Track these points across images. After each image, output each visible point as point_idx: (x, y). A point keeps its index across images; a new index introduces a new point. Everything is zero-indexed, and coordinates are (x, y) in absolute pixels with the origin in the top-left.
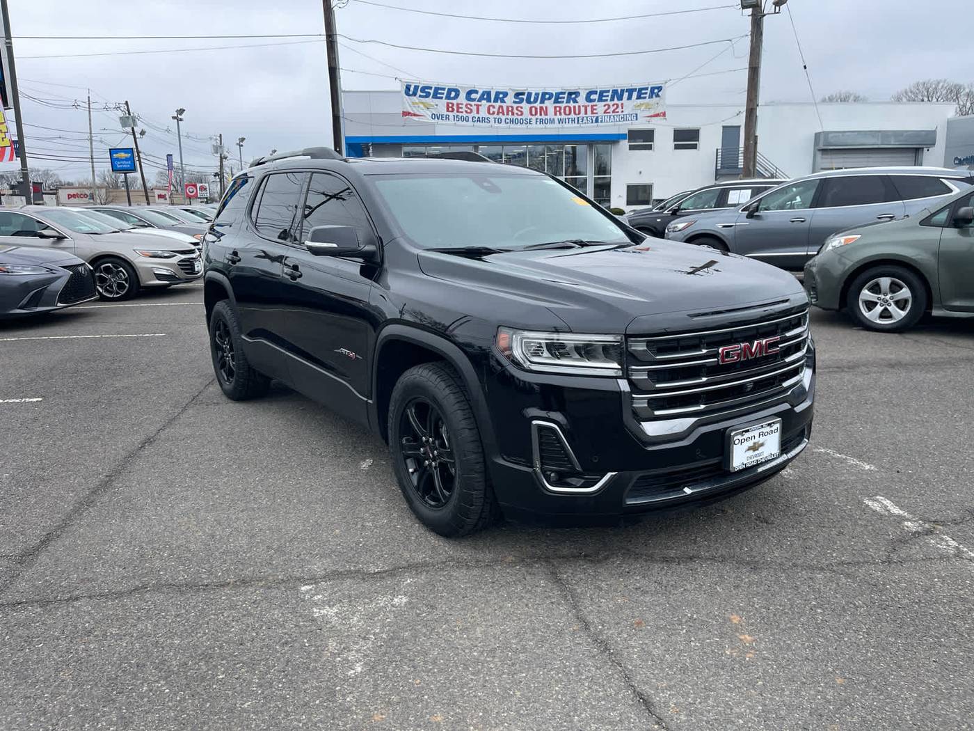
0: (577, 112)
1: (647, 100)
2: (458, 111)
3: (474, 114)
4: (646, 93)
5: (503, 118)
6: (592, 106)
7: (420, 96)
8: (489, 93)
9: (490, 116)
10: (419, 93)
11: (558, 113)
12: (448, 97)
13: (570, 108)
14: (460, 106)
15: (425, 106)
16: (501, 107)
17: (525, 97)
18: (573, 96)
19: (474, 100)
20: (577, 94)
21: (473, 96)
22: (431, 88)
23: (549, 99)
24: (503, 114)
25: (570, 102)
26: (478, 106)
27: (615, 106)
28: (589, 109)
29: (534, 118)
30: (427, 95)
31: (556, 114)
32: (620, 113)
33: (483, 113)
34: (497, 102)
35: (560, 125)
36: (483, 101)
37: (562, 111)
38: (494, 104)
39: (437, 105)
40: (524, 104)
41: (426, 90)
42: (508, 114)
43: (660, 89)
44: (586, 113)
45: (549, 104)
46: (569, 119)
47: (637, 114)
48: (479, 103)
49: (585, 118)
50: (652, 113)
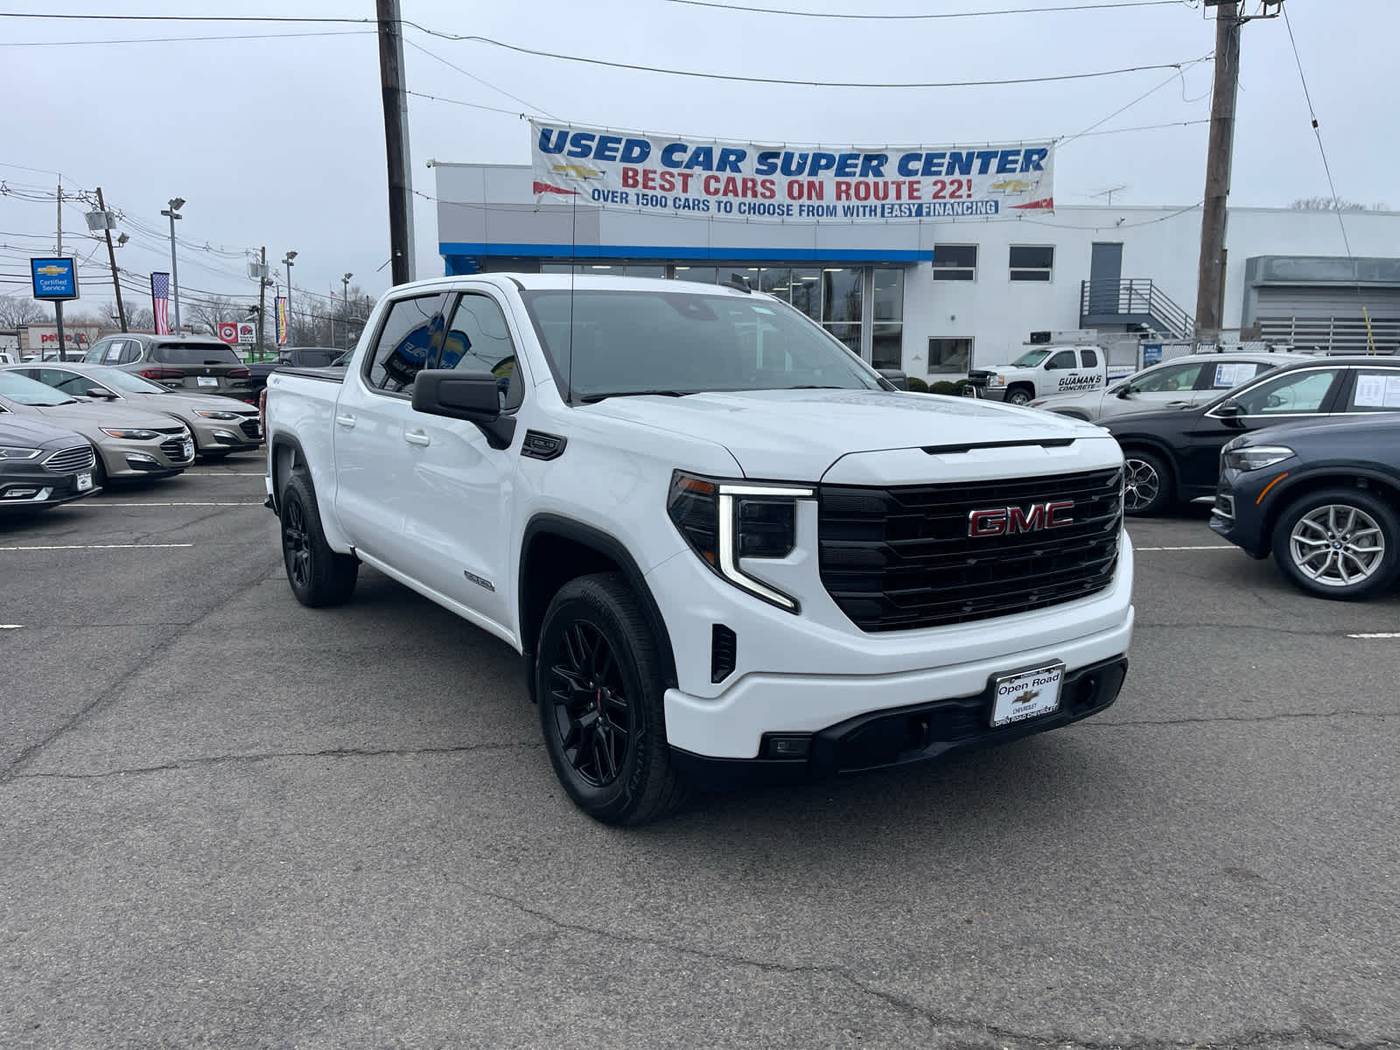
0: (881, 194)
1: (1018, 175)
2: (645, 186)
3: (678, 191)
4: (1016, 162)
5: (736, 201)
6: (911, 184)
7: (570, 153)
8: (708, 152)
9: (708, 197)
10: (568, 146)
11: (844, 196)
12: (626, 158)
13: (867, 186)
14: (651, 176)
15: (579, 173)
16: (731, 180)
17: (779, 162)
18: (875, 163)
19: (677, 165)
20: (882, 158)
21: (677, 157)
22: (591, 138)
23: (828, 167)
24: (736, 195)
25: (867, 175)
26: (686, 177)
27: (956, 185)
28: (905, 190)
29: (796, 204)
30: (585, 152)
31: (839, 198)
32: (964, 199)
33: (696, 190)
34: (724, 170)
35: (848, 219)
36: (696, 167)
37: (852, 192)
38: (718, 174)
39: (604, 172)
40: (778, 176)
41: (583, 142)
42: (744, 194)
43: (1043, 153)
44: (898, 197)
45: (828, 178)
46: (864, 207)
47: (996, 203)
48: (688, 171)
49: (896, 207)
50: (1027, 202)
